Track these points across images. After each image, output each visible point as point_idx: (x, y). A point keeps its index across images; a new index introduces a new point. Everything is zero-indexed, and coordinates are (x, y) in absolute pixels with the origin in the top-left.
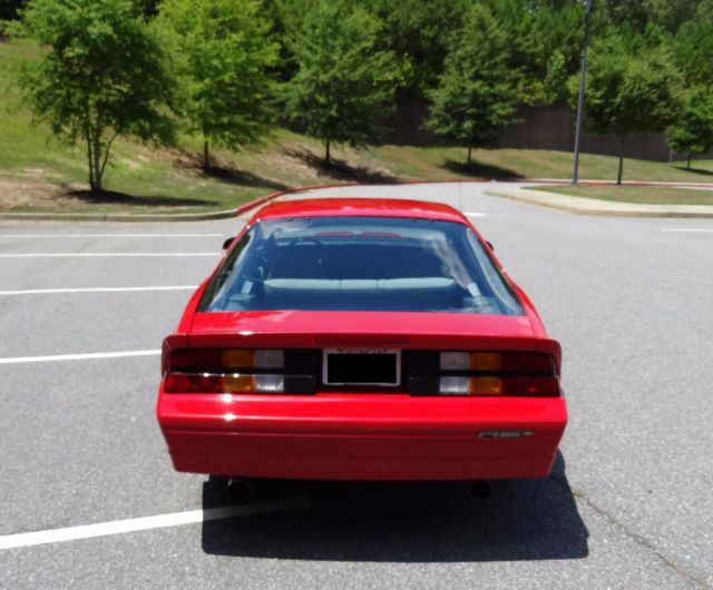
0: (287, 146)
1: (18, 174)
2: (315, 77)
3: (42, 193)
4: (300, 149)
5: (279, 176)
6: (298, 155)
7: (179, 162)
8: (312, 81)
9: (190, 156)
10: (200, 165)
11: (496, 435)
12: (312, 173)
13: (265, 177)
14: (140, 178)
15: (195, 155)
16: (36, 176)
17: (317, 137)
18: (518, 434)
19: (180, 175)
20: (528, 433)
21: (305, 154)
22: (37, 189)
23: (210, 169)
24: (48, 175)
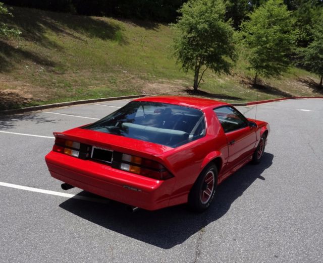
0: (301, 77)
1: (172, 82)
2: (319, 45)
3: (177, 89)
4: (308, 79)
5: (291, 91)
6: (306, 82)
7: (243, 81)
8: (318, 47)
9: (250, 79)
10: (252, 83)
11: (129, 188)
12: (310, 91)
13: (283, 91)
14: (221, 87)
15: (252, 79)
16: (179, 83)
17: (317, 74)
18: (136, 190)
19: (240, 87)
20: (140, 190)
21: (310, 81)
22: (176, 88)
23: (257, 85)
24: (183, 83)
